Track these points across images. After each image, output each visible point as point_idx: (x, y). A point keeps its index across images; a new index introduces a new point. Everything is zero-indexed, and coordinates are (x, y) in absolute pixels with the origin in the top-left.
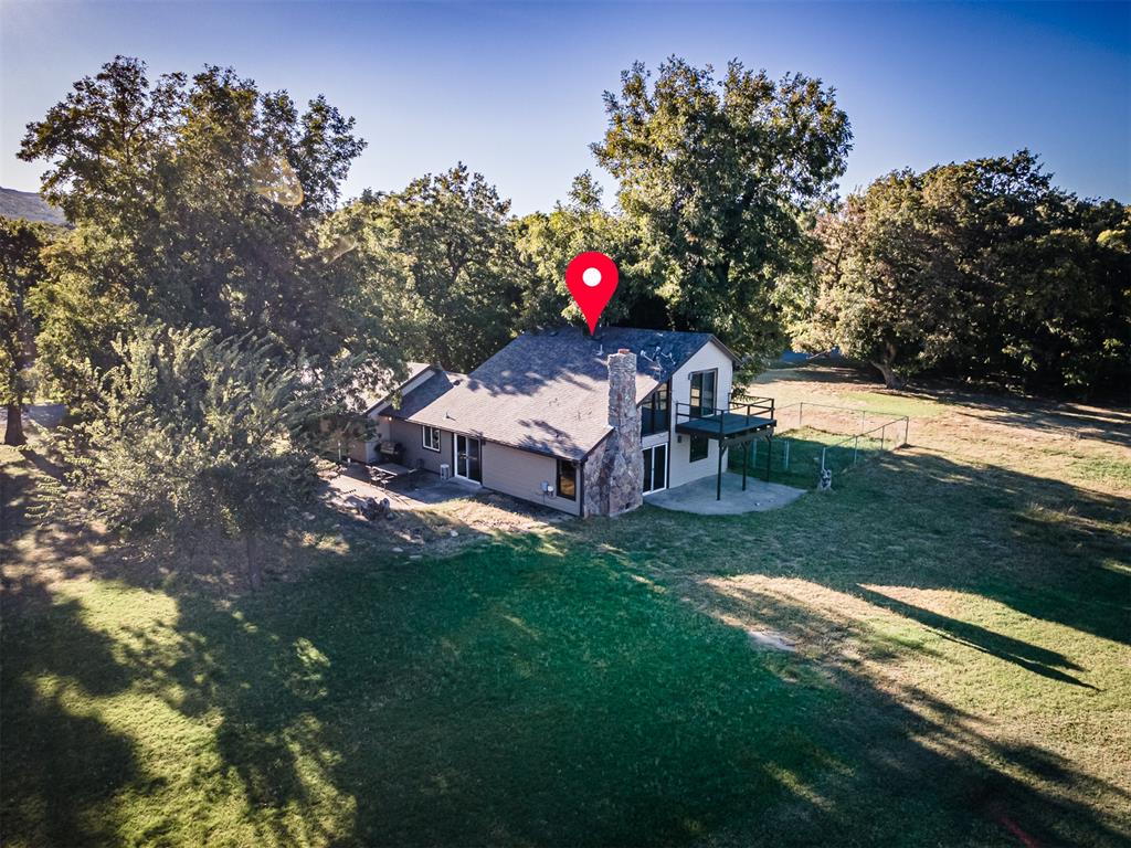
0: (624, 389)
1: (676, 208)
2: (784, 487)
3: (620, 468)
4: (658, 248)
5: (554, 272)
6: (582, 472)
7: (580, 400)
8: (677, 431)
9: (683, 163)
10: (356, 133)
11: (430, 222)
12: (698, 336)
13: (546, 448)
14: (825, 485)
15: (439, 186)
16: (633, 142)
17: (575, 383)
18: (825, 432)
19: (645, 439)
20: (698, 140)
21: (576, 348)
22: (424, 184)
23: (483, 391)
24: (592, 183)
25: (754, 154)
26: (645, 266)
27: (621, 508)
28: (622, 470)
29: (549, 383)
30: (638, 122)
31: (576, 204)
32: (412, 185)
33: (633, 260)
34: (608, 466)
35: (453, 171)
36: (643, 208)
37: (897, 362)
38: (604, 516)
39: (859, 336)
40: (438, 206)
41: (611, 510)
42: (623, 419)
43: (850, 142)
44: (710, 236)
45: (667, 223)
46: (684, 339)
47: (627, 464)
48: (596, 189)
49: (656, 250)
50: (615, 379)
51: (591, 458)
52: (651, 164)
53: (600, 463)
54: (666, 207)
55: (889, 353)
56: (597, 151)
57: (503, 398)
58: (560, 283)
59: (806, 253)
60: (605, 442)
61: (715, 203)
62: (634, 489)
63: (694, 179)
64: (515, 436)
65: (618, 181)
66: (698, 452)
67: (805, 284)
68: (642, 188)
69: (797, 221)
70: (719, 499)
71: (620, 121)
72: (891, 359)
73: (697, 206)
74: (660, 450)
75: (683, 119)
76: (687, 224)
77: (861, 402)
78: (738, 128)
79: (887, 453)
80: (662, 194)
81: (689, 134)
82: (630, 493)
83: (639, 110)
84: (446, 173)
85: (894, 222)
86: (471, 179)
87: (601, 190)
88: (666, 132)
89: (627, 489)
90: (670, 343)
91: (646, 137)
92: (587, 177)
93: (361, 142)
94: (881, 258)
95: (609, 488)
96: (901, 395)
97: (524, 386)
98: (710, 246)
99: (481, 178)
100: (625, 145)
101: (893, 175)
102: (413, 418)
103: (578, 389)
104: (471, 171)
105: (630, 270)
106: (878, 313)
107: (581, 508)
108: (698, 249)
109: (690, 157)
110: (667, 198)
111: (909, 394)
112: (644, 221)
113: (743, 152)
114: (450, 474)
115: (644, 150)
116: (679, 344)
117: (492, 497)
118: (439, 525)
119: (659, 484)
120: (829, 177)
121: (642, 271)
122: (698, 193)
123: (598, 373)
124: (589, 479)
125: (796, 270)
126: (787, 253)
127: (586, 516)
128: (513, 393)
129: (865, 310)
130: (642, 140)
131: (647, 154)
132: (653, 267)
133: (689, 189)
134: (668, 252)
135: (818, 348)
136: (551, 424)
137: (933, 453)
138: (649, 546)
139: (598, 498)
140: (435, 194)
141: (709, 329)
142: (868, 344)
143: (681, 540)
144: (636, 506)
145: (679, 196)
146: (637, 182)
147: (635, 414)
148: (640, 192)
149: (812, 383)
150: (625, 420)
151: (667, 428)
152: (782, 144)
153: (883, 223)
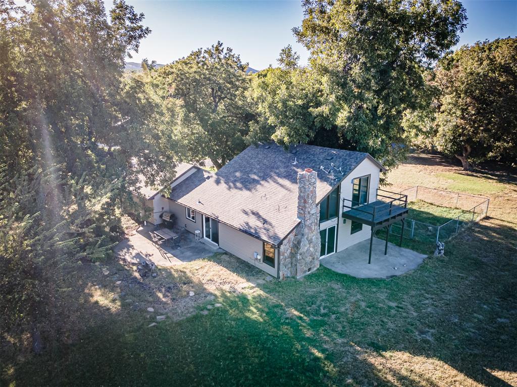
0: (308, 197)
1: (347, 69)
2: (412, 251)
3: (305, 247)
4: (333, 96)
5: (267, 110)
6: (279, 251)
7: (280, 196)
8: (343, 217)
9: (353, 39)
10: (144, 24)
11: (200, 77)
12: (358, 154)
13: (256, 233)
14: (440, 253)
15: (206, 55)
16: (319, 26)
17: (278, 183)
18: (432, 204)
19: (322, 225)
20: (364, 22)
21: (280, 159)
22: (197, 54)
23: (223, 185)
24: (293, 53)
25: (399, 32)
26: (325, 109)
27: (305, 272)
28: (306, 248)
29: (262, 182)
30: (322, 12)
31: (283, 67)
32: (191, 55)
33: (318, 104)
34: (297, 246)
35: (215, 46)
36: (325, 70)
37: (471, 155)
38: (293, 277)
39: (451, 141)
40: (205, 67)
41: (298, 274)
42: (307, 216)
43: (465, 22)
44: (369, 89)
45: (341, 80)
46: (350, 155)
47: (309, 244)
48: (296, 57)
49: (332, 98)
50: (302, 189)
51: (285, 242)
52: (330, 41)
53: (292, 244)
54: (340, 69)
55: (466, 150)
56: (296, 31)
57: (234, 191)
58: (270, 118)
59: (428, 96)
60: (295, 230)
61: (374, 67)
62: (313, 259)
63: (359, 50)
64: (237, 220)
65: (309, 52)
66: (356, 227)
67: (426, 116)
68: (324, 56)
69: (422, 75)
70: (369, 263)
71: (311, 12)
72: (468, 153)
73: (361, 69)
74: (332, 230)
75: (354, 7)
76: (354, 81)
77: (449, 181)
78: (391, 14)
79: (476, 224)
80: (337, 61)
81: (358, 18)
82: (311, 262)
83: (324, 4)
84: (210, 47)
85: (478, 74)
86: (225, 51)
87: (298, 58)
88: (341, 17)
89: (309, 259)
90: (340, 158)
91: (328, 22)
92: (289, 49)
93: (147, 29)
94: (469, 96)
95: (297, 260)
96: (473, 176)
97: (248, 184)
98: (369, 95)
99: (231, 50)
100: (314, 29)
101: (478, 44)
102: (180, 201)
103: (280, 188)
104: (225, 47)
105: (315, 111)
106: (464, 129)
107: (278, 273)
108: (360, 97)
109: (357, 35)
110: (341, 63)
111: (479, 175)
112: (325, 79)
113: (394, 30)
114: (201, 236)
115: (326, 31)
116: (346, 159)
117: (224, 257)
118: (185, 284)
119: (331, 250)
120: (448, 47)
121: (323, 112)
122: (362, 60)
123: (292, 178)
124: (283, 255)
125: (421, 107)
126: (417, 97)
127: (281, 278)
128: (241, 189)
129: (457, 126)
130: (325, 24)
131: (329, 33)
132: (330, 110)
133: (356, 57)
134: (340, 100)
135: (423, 146)
136: (261, 214)
137: (505, 224)
138: (322, 311)
139: (290, 266)
140: (204, 60)
141: (365, 149)
142: (455, 145)
143: (344, 304)
144: (315, 269)
145: (349, 62)
146: (321, 52)
147: (315, 211)
148: (323, 59)
149: (418, 166)
150: (308, 216)
151: (337, 215)
152: (420, 24)
153: (471, 74)
